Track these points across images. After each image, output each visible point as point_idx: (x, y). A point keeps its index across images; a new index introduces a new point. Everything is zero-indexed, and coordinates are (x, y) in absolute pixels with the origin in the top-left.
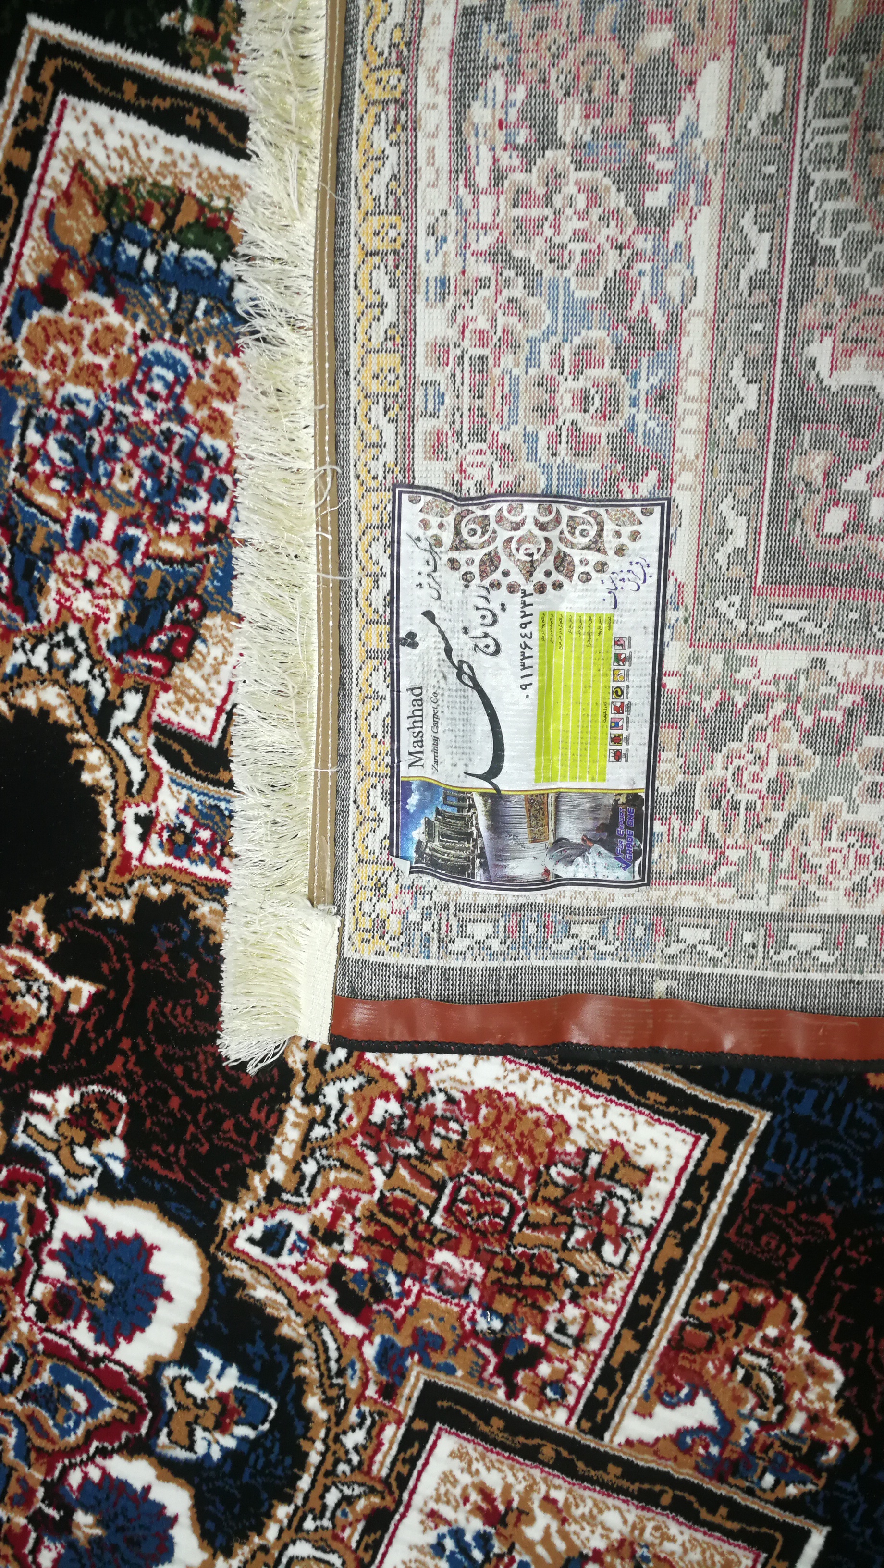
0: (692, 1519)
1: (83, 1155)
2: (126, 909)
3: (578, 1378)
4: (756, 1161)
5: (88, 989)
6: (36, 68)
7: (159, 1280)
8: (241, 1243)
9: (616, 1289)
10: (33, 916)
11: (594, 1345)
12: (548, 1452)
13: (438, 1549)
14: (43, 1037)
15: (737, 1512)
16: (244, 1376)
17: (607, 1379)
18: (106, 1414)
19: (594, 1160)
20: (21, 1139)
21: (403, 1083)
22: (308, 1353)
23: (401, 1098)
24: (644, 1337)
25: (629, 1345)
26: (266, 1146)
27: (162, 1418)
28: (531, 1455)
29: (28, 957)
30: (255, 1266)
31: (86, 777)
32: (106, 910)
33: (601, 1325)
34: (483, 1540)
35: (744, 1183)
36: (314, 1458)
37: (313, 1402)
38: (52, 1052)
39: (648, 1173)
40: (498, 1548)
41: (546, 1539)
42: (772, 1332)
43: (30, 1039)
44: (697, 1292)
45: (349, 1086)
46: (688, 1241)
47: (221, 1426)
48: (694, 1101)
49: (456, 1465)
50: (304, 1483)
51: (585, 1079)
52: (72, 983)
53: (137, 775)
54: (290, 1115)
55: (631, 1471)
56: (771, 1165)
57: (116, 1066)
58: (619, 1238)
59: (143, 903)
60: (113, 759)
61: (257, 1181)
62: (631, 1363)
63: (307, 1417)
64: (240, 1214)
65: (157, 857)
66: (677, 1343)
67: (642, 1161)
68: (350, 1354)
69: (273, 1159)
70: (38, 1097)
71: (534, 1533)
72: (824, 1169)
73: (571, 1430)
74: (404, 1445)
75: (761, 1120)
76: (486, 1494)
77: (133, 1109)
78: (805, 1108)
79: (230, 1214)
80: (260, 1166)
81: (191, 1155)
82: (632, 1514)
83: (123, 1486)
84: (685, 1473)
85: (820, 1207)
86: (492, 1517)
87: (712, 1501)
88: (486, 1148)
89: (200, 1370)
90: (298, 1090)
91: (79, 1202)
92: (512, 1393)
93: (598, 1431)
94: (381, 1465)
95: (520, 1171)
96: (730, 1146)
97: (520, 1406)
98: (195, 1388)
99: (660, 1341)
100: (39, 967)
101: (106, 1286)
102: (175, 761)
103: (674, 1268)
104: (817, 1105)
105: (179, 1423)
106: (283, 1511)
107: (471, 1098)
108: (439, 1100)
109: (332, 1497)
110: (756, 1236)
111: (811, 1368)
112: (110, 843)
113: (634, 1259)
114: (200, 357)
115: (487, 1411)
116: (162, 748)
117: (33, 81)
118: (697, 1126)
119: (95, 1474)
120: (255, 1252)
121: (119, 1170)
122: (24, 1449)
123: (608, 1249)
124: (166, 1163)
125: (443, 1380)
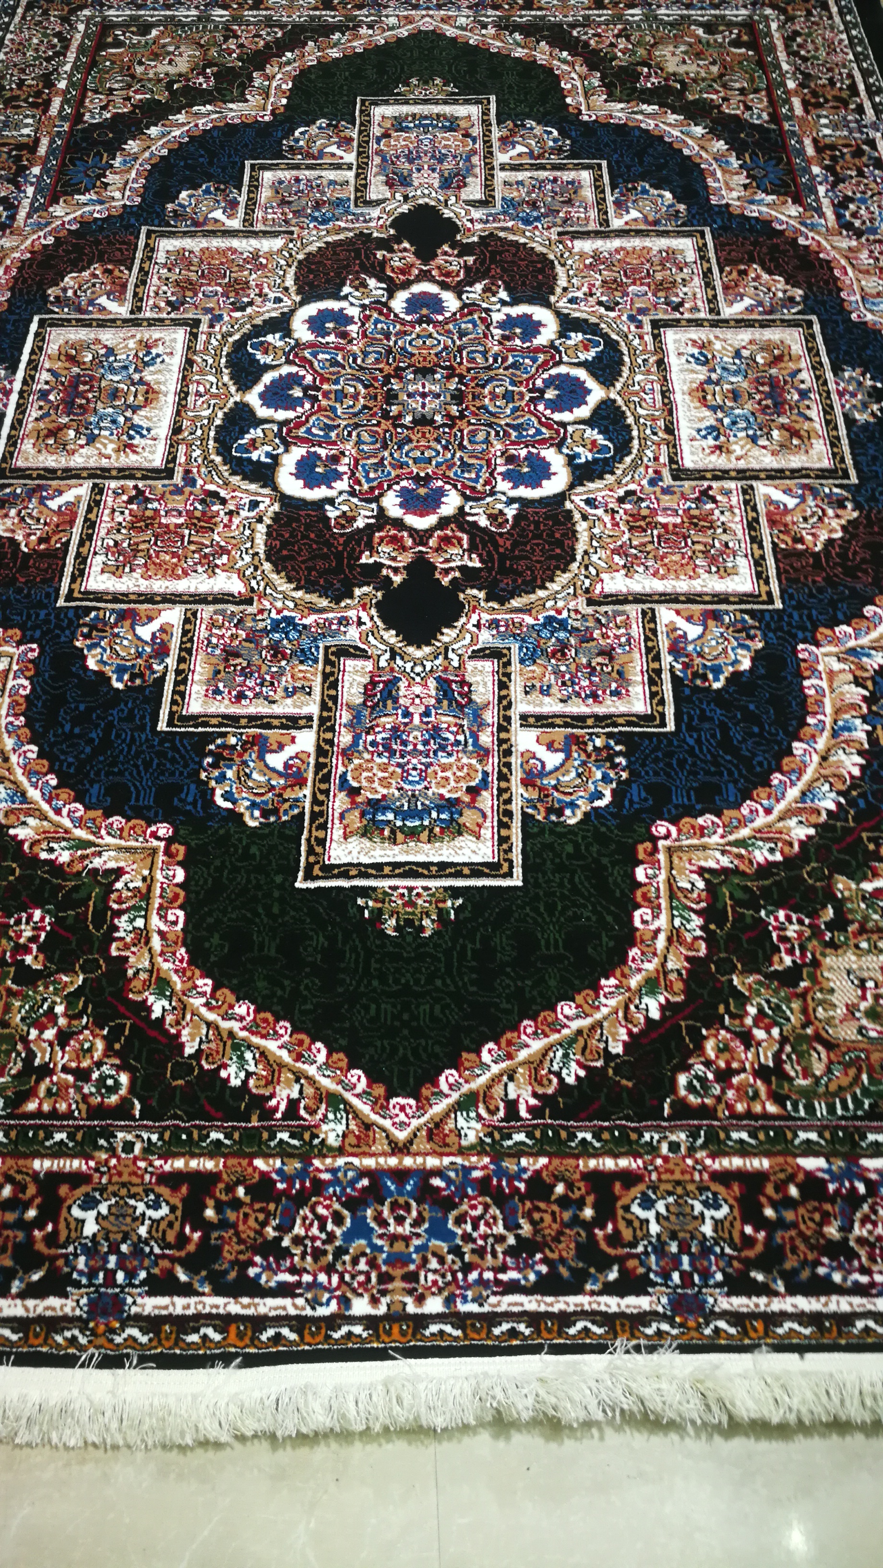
0: (46, 469)
1: (345, 508)
2: (357, 592)
3: (110, 500)
4: (58, 590)
5: (363, 560)
6: (511, 867)
7: (298, 477)
8: (267, 501)
9: (103, 533)
10: (397, 579)
11: (107, 512)
12: (114, 473)
13: (149, 430)
14: (376, 540)
15: (30, 477)
16: (250, 459)
17: (98, 503)
18: (303, 429)
19: (127, 569)
20: (374, 506)
21: (217, 571)
22: (226, 474)
23: (217, 566)
24: (86, 520)
25: (92, 516)
26: (268, 534)
27: (279, 435)
28: (120, 470)
29: (393, 564)
30: (259, 494)
31: (394, 632)
32: (366, 589)
33: (106, 518)
34: (131, 438)
35: (60, 581)
36: (211, 442)
37: (218, 459)
38: (371, 537)
39: (103, 571)
40: (125, 437)
41: (105, 446)
42: (33, 538)
43: (382, 539)
44: (69, 541)
45: (240, 563)
46: (78, 555)
47: (253, 441)
48: (91, 600)
49: (151, 457)
50: (212, 434)
51: (140, 595)
52: (371, 561)
53: (371, 638)
54: (263, 547)
55: (78, 477)
56: (51, 590)
57: (341, 540)
58: (108, 548)
59: (351, 597)
60: (383, 641)
61: (269, 522)
62: (89, 510)
63: (218, 454)
64: (272, 509)
65: (352, 614)
66: (72, 523)
67: (106, 575)
68: (209, 478)
69: (264, 530)
70: (372, 521)
71: (111, 446)
72: (28, 595)
73: (107, 483)
74: (175, 458)
75: (61, 603)
76: (135, 452)
77: (329, 528)
78: (43, 614)
79: (276, 507)
80: (268, 527)
81: (298, 520)
82: (72, 464)
83: (286, 409)
84: (54, 483)
85: (25, 583)
86: (130, 446)
87: (40, 477)
88: (175, 560)
89: (268, 454)
90: (262, 556)
91: (341, 493)
92: (136, 487)
93: (95, 485)
94: (182, 449)
95: (157, 557)
96: (71, 591)
97: (131, 483)
98: (269, 449)
99: (79, 521)
100: (388, 563)
101: (318, 470)
102: (356, 648)
103: (81, 544)
104: (38, 615)
105: (271, 435)
106: (218, 422)
107: (186, 574)
108: (200, 569)
109: (199, 432)
110: (50, 566)
111: (13, 531)
112: (373, 612)
113: (99, 543)
114: (400, 789)
115: (144, 478)
116: (364, 650)
117: (511, 862)
118: (87, 593)
119: (299, 409)
120: (259, 499)
121: (327, 507)
122: (333, 409)
123: (111, 543)
124: (309, 515)
125: (166, 482)
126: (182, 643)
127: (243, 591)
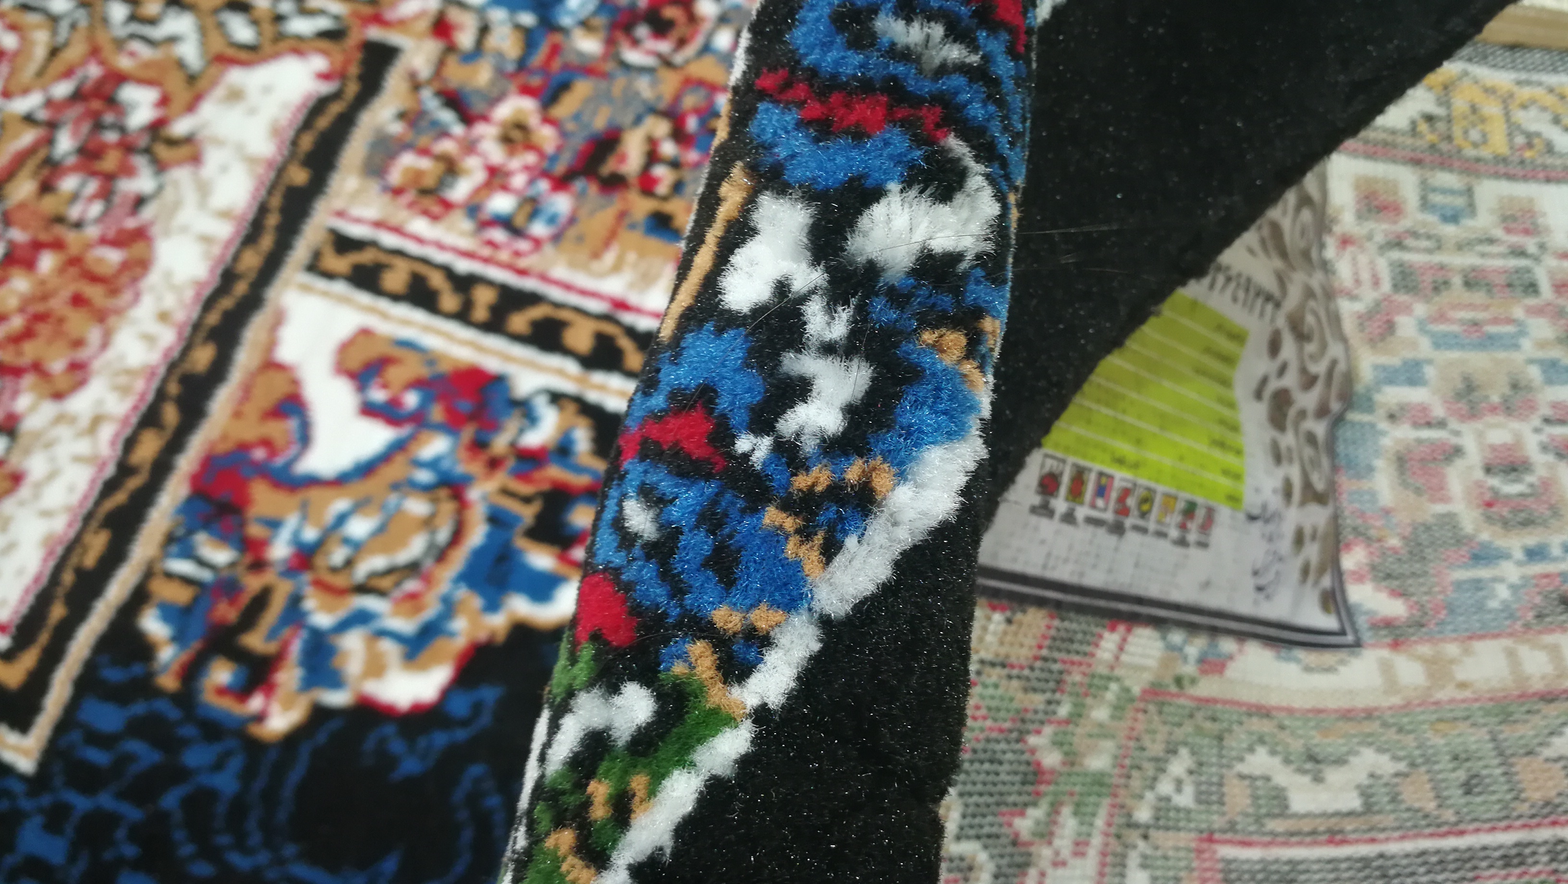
21: (180, 127)
23: (156, 128)
45: (188, 50)
75: (21, 751)
78: (32, 839)
107: (140, 235)
108: (141, 183)
118: (28, 627)
126: (463, 316)
127: (319, 63)
